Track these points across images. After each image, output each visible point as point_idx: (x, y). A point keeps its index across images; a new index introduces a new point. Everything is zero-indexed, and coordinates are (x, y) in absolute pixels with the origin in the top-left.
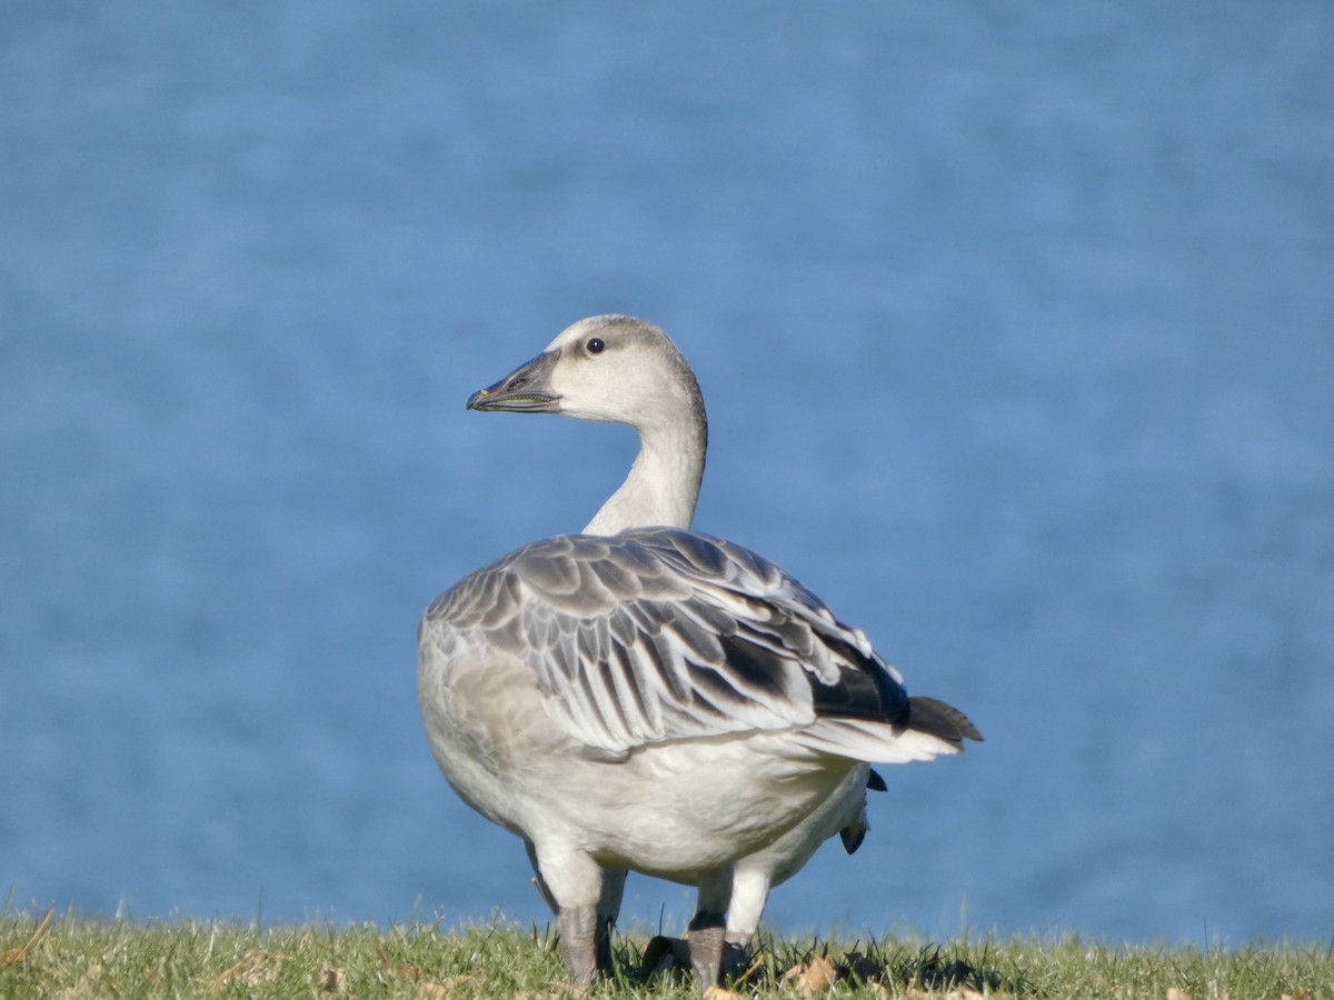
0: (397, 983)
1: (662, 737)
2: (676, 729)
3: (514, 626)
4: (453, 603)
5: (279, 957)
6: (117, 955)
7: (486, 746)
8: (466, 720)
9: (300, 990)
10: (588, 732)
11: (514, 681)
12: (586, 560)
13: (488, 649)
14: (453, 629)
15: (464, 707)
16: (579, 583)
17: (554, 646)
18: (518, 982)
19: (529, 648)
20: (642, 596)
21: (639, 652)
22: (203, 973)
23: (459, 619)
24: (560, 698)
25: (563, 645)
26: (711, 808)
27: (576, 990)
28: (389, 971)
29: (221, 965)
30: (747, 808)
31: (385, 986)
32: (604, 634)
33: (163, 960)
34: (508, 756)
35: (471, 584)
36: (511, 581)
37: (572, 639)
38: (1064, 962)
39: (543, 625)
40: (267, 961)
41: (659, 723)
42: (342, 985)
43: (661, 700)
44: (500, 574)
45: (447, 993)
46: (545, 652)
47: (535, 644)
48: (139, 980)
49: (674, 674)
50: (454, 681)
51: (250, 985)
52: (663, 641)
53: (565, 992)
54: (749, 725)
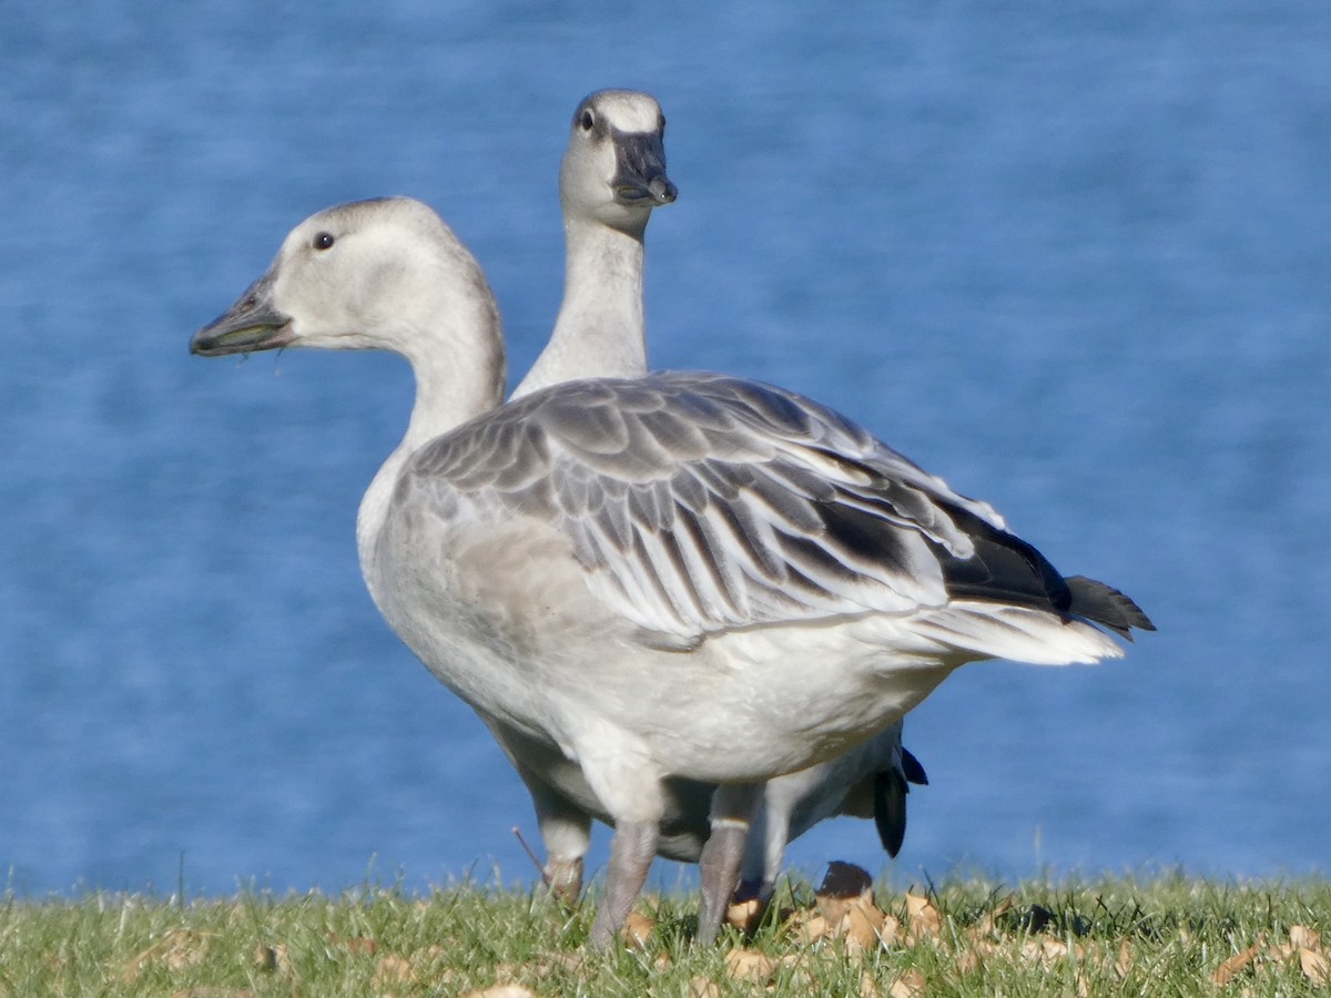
0: (350, 959)
1: (748, 622)
2: (766, 611)
3: (541, 489)
4: (454, 457)
5: (205, 934)
6: (8, 938)
7: (504, 629)
8: (478, 599)
9: (231, 972)
10: (648, 612)
11: (542, 550)
12: (634, 410)
13: (504, 513)
14: (453, 489)
15: (474, 583)
16: (627, 441)
17: (597, 512)
18: (498, 953)
19: (563, 513)
20: (712, 455)
21: (714, 520)
22: (113, 956)
23: (464, 476)
24: (609, 572)
25: (609, 509)
26: (796, 705)
27: (569, 960)
28: (339, 946)
29: (135, 944)
30: (839, 707)
31: (336, 963)
32: (665, 497)
33: (65, 942)
34: (533, 639)
35: (478, 435)
36: (535, 435)
37: (622, 503)
38: (1164, 901)
39: (581, 488)
40: (190, 940)
41: (745, 603)
42: (283, 966)
43: (747, 577)
44: (519, 426)
45: (411, 968)
46: (586, 518)
47: (570, 506)
48: (35, 968)
49: (760, 545)
50: (460, 554)
51: (171, 968)
52: (743, 507)
53: (556, 963)
54: (864, 606)
